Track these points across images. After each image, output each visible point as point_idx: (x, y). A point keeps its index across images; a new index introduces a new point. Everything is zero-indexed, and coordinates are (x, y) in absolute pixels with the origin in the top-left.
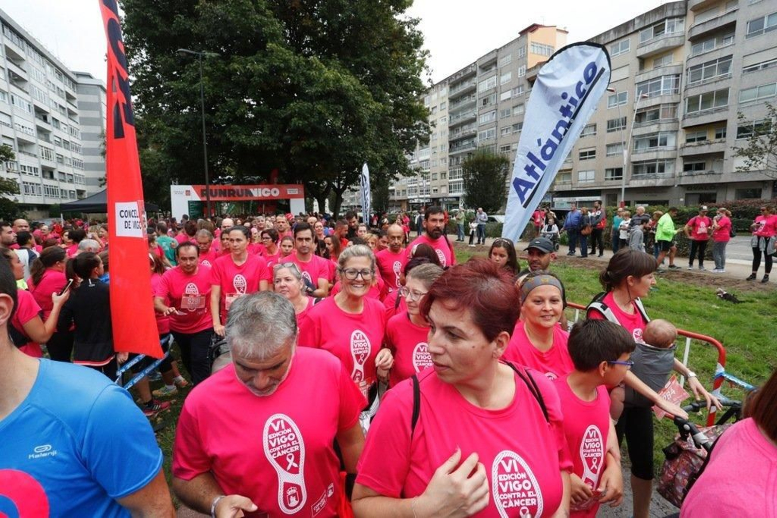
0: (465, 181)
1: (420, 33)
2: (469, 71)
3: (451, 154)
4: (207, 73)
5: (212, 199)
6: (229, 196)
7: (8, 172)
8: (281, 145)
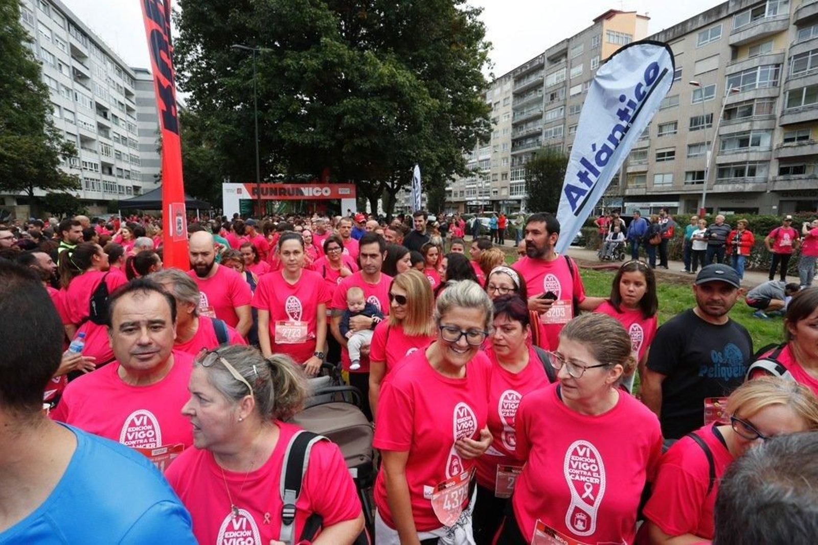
0: (527, 183)
1: (482, 24)
2: (537, 63)
3: (514, 153)
4: (260, 69)
5: (263, 197)
6: (280, 195)
7: (71, 168)
8: (333, 144)
